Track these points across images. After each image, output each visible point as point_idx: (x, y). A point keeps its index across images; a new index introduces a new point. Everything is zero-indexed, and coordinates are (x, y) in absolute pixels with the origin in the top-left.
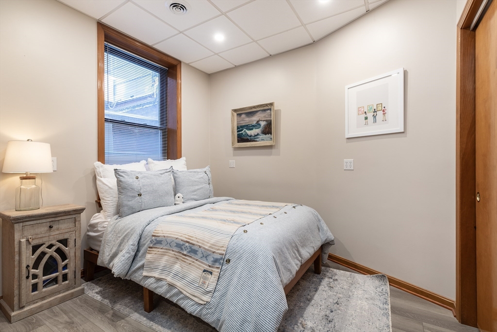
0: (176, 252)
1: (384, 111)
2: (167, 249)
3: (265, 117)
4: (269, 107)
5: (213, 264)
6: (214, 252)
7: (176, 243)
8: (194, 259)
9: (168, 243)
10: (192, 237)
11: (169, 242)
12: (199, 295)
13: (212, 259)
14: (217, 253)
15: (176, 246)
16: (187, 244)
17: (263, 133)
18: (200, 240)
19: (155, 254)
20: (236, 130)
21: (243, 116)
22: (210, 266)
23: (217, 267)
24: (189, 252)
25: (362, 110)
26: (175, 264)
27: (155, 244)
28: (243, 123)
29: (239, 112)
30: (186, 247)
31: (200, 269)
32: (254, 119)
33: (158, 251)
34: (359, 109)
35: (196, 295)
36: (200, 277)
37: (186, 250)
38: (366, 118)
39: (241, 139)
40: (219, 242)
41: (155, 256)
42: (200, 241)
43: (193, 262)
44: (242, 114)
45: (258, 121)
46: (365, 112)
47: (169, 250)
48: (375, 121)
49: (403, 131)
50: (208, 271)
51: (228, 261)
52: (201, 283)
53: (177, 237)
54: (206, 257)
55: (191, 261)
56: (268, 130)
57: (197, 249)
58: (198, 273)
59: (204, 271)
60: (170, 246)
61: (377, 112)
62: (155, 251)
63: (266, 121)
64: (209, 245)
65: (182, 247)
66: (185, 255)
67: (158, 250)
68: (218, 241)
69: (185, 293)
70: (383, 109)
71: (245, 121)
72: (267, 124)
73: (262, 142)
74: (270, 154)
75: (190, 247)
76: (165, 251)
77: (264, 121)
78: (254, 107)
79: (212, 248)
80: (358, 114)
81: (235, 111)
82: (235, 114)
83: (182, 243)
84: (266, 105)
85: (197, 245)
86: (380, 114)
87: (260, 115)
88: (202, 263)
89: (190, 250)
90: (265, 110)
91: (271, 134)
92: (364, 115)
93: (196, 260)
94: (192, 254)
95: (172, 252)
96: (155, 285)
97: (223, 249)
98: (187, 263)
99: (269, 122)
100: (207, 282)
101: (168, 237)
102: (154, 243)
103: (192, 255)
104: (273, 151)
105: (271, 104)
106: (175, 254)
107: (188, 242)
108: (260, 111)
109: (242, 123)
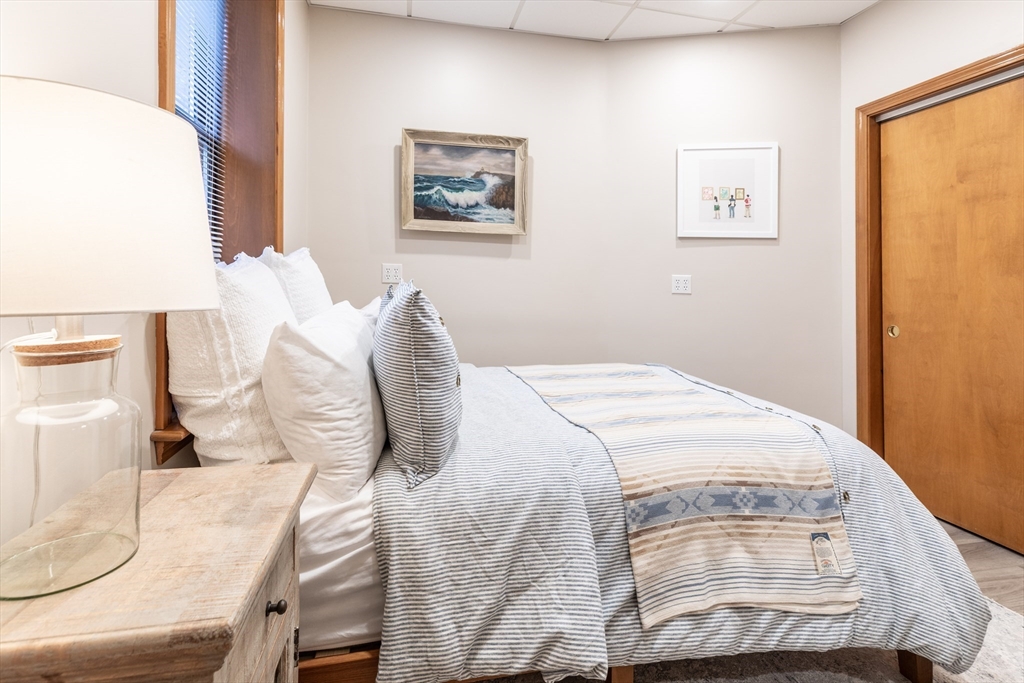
0: (721, 519)
1: (747, 201)
2: (691, 522)
3: (497, 166)
4: (512, 147)
5: (823, 515)
6: (811, 488)
7: (713, 496)
8: (773, 519)
9: (687, 505)
10: (743, 468)
11: (690, 500)
12: (833, 594)
13: (816, 504)
14: (819, 487)
15: (714, 505)
16: (743, 489)
17: (491, 205)
18: (765, 469)
19: (659, 547)
20: (411, 186)
21: (435, 152)
22: (818, 522)
23: (832, 518)
24: (756, 506)
25: (710, 192)
26: (727, 552)
27: (646, 519)
28: (434, 170)
29: (423, 140)
30: (745, 496)
31: (800, 537)
32: (468, 167)
33: (666, 537)
34: (704, 190)
35: (826, 600)
36: (809, 554)
37: (746, 505)
38: (717, 208)
39: (425, 209)
40: (807, 461)
41: (661, 554)
42: (768, 472)
43: (775, 527)
44: (432, 145)
45: (478, 174)
46: (716, 198)
47: (699, 520)
48: (732, 215)
49: (776, 236)
50: (819, 535)
51: (846, 496)
52: (821, 569)
53: (707, 479)
54: (800, 505)
55: (770, 527)
56: (505, 197)
57: (771, 494)
58: (801, 548)
59: (814, 536)
60: (699, 508)
61: (735, 201)
62: (654, 539)
63: (501, 176)
64: (793, 475)
65: (734, 500)
66: (751, 518)
67: (665, 532)
68: (804, 461)
69: (797, 609)
70: (746, 197)
71: (439, 165)
72: (504, 185)
73: (488, 224)
74: (507, 255)
75: (755, 495)
76: (689, 527)
77: (494, 175)
78: (473, 138)
79: (802, 479)
80: (703, 199)
81: (413, 133)
82: (411, 143)
83: (728, 490)
84: (507, 140)
85: (767, 484)
86: (740, 205)
87: (483, 159)
88: (797, 521)
89: (756, 501)
90: (498, 151)
91: (512, 208)
92: (714, 203)
93: (781, 520)
94: (765, 509)
95: (710, 524)
96: (696, 638)
97: (825, 473)
98: (763, 535)
99: (509, 180)
100: (832, 559)
101: (677, 486)
102: (641, 518)
103: (764, 511)
104: (514, 247)
105: (519, 141)
106: (721, 527)
107: (744, 484)
108: (486, 151)
109: (432, 171)
